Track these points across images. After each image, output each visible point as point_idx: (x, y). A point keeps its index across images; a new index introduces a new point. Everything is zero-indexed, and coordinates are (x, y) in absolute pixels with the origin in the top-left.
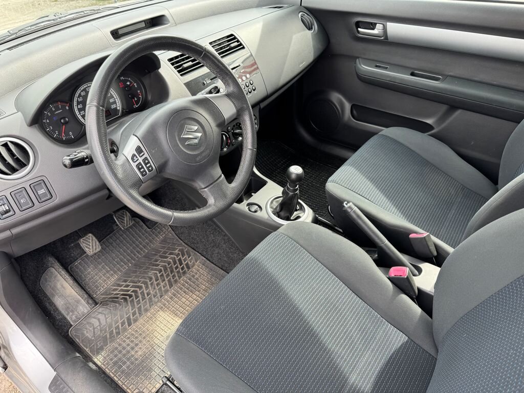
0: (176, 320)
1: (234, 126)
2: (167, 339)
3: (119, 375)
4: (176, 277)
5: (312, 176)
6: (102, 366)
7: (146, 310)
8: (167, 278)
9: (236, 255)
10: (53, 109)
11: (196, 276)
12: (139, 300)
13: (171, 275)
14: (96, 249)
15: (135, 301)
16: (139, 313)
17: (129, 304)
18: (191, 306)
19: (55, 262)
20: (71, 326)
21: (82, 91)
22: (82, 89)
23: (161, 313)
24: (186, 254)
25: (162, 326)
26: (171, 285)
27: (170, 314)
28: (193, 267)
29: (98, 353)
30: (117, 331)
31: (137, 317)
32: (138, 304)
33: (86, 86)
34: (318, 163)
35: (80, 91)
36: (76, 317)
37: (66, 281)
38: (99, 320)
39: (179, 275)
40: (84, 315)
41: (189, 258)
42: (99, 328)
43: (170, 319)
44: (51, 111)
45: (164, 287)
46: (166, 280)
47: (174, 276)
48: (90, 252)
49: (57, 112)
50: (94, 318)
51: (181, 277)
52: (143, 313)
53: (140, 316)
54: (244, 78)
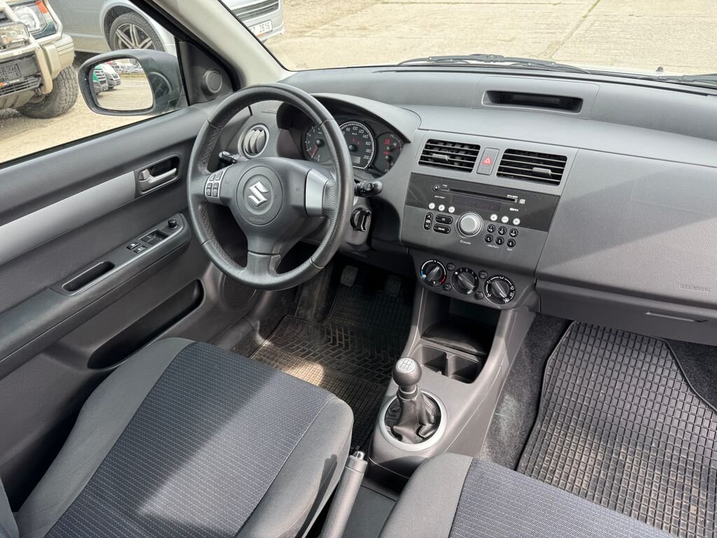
1: (464, 270)
20: (294, 314)
22: (349, 125)
33: (355, 124)
35: (347, 125)
36: (301, 313)
40: (305, 318)
47: (367, 372)
51: (367, 379)
52: (318, 362)
54: (505, 219)
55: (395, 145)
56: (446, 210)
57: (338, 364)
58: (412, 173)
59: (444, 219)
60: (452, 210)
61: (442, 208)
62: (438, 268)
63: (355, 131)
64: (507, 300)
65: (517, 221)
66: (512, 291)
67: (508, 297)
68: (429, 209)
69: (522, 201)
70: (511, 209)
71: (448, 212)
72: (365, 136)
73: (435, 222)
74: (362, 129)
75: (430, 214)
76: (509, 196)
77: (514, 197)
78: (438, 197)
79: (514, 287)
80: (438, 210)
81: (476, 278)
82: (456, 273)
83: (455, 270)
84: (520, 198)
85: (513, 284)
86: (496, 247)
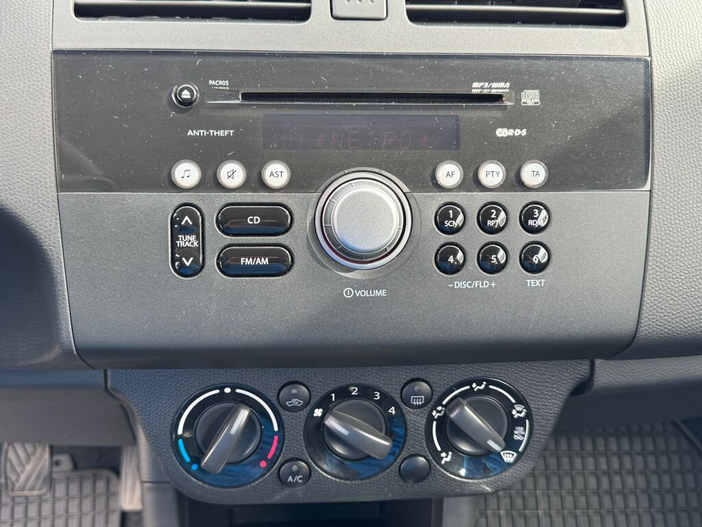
1: (344, 393)
54: (492, 174)
58: (56, 52)
59: (257, 220)
60: (277, 174)
61: (232, 174)
62: (243, 415)
64: (509, 457)
65: (534, 173)
66: (521, 422)
67: (511, 444)
68: (178, 189)
69: (531, 98)
70: (502, 132)
71: (264, 187)
73: (217, 240)
75: (185, 209)
76: (477, 87)
77: (498, 87)
78: (203, 132)
79: (527, 407)
80: (220, 187)
81: (392, 411)
82: (318, 413)
83: (309, 404)
84: (518, 88)
85: (520, 400)
86: (486, 282)
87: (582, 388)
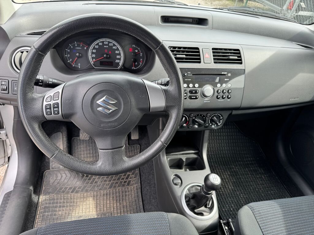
0: (94, 210)
1: (198, 115)
2: (78, 218)
3: (41, 216)
4: (117, 184)
5: (263, 184)
6: (40, 203)
7: (87, 191)
8: (113, 181)
9: (154, 201)
10: (76, 45)
11: (127, 193)
12: (89, 182)
13: (116, 181)
14: (86, 138)
15: (87, 181)
16: (82, 190)
17: (82, 180)
18: (108, 209)
19: (65, 131)
20: (49, 169)
21: (100, 42)
22: (101, 41)
23: (91, 199)
24: (135, 174)
25: (84, 207)
26: (110, 187)
27: (95, 204)
28: (131, 185)
29: (45, 194)
30: (64, 190)
31: (79, 191)
32: (86, 184)
33: (105, 40)
34: (277, 178)
35: (99, 41)
36: (55, 166)
37: (63, 144)
38: (62, 177)
39: (120, 185)
40: (58, 168)
41: (134, 178)
42: (58, 181)
43: (92, 207)
44: (74, 46)
45: (106, 185)
46: (112, 182)
47: (117, 183)
48: (82, 137)
49: (77, 48)
50: (61, 174)
51: (120, 186)
52: (84, 191)
53: (81, 192)
54: (224, 85)
55: (136, 51)
56: (194, 87)
57: (97, 186)
59: (194, 92)
60: (197, 85)
61: (191, 85)
63: (106, 45)
64: (219, 124)
66: (221, 119)
69: (229, 75)
70: (226, 80)
71: (195, 87)
72: (114, 48)
73: (189, 94)
74: (112, 43)
76: (223, 73)
77: (225, 73)
78: (187, 80)
79: (223, 117)
80: (189, 87)
81: (204, 118)
82: (194, 118)
83: (193, 117)
84: (228, 73)
85: (222, 116)
86: (222, 100)
87: (231, 114)
